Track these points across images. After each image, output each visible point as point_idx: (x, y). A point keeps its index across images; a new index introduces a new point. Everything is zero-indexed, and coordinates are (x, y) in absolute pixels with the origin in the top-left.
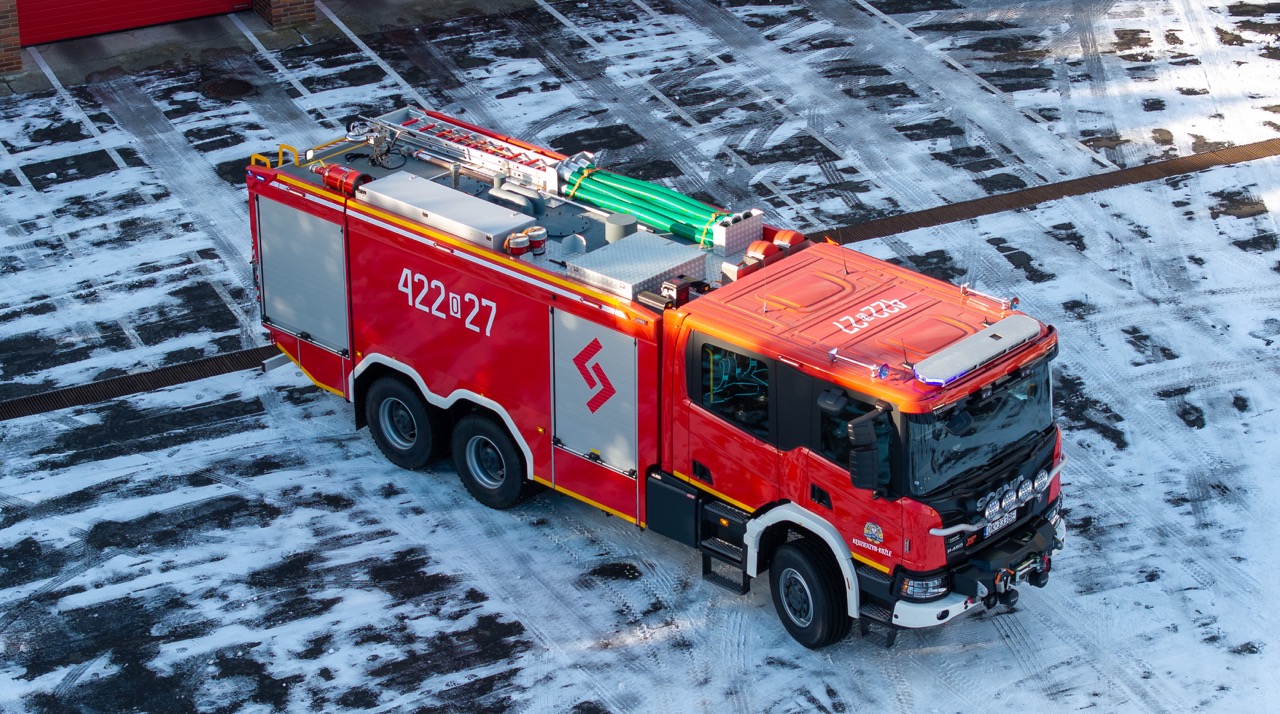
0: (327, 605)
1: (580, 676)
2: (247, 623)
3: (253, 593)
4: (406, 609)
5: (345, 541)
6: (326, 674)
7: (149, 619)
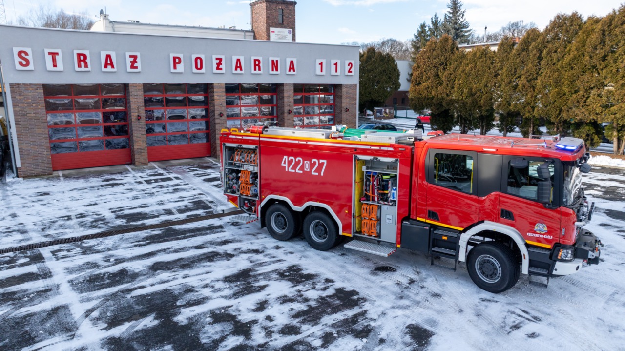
0: (262, 288)
1: (399, 312)
2: (225, 297)
3: (227, 285)
4: (300, 287)
5: (264, 264)
6: (269, 318)
7: (176, 298)
